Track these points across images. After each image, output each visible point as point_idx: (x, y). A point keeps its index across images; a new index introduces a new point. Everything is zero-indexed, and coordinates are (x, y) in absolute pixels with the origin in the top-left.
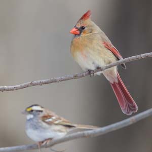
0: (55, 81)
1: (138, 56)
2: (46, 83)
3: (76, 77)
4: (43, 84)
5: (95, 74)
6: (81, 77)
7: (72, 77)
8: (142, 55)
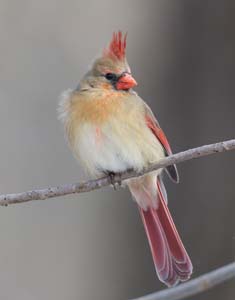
0: (37, 197)
1: (216, 146)
2: (16, 201)
3: (81, 188)
4: (11, 202)
5: (123, 182)
6: (93, 189)
7: (74, 188)
8: (225, 144)
